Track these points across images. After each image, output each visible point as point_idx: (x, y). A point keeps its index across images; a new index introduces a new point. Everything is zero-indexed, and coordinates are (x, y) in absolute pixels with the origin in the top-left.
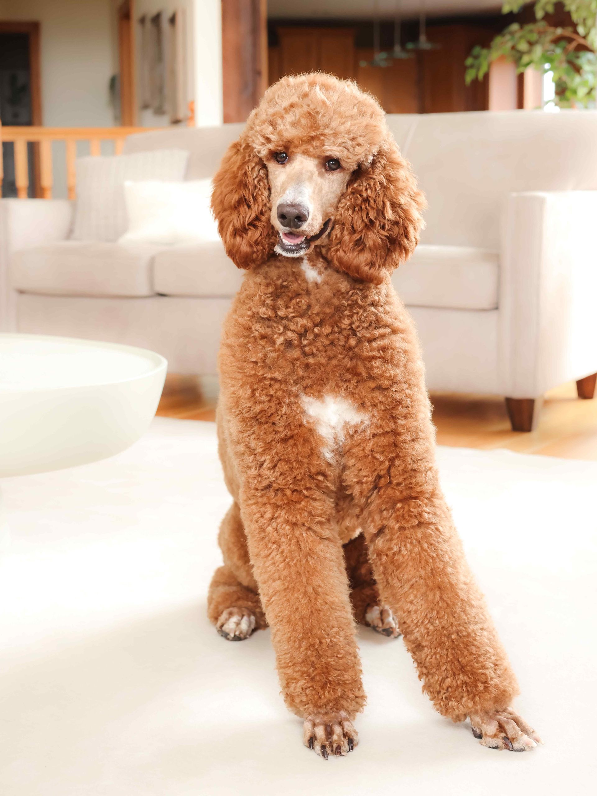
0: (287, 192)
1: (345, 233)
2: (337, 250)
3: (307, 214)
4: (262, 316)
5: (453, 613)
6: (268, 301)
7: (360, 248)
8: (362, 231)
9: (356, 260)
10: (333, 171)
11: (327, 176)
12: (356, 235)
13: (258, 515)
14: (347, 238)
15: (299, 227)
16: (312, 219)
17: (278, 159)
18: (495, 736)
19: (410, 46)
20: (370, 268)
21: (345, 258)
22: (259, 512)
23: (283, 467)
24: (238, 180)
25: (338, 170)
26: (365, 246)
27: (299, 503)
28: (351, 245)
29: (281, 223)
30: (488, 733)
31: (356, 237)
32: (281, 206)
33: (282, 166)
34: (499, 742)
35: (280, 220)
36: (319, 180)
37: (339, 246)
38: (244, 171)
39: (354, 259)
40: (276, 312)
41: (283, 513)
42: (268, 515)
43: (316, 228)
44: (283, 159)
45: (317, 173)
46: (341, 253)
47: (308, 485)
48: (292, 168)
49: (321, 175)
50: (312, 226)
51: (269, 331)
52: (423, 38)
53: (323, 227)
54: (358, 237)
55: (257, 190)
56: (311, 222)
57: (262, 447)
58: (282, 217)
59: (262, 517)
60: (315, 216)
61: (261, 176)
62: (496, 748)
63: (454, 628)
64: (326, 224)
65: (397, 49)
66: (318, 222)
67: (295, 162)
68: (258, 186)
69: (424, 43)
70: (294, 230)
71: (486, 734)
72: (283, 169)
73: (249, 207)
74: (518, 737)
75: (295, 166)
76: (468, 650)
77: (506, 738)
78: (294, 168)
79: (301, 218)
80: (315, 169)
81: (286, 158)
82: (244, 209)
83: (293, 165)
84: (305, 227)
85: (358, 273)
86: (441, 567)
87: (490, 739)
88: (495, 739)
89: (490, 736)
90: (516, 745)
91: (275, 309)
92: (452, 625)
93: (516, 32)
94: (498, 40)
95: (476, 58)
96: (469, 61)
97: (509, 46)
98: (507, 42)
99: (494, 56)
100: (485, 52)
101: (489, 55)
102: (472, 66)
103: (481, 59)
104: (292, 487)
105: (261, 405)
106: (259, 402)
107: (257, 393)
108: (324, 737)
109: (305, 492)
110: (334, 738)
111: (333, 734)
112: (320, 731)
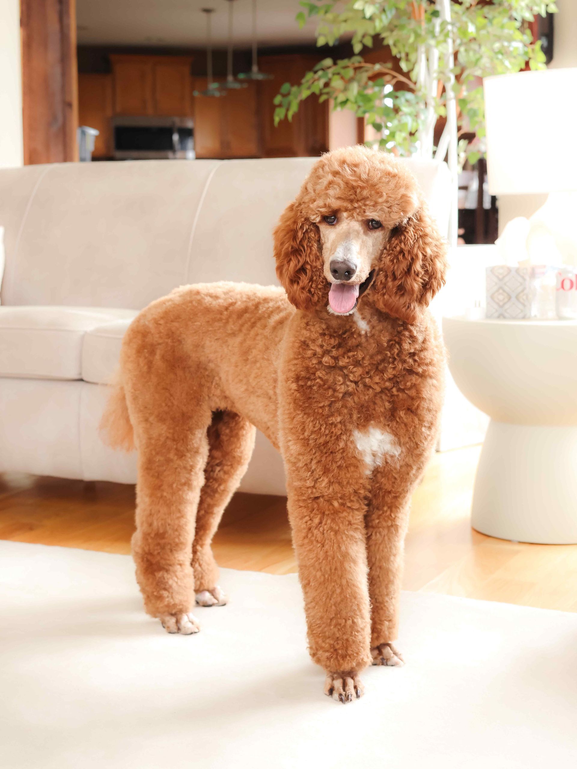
0: (338, 250)
1: (389, 280)
2: (383, 294)
3: (355, 268)
7: (402, 292)
8: (401, 278)
10: (376, 230)
11: (370, 234)
12: (397, 281)
14: (390, 284)
15: (349, 279)
16: (359, 271)
17: (328, 220)
19: (241, 76)
21: (390, 301)
25: (380, 229)
26: (405, 290)
28: (394, 290)
29: (334, 277)
31: (398, 283)
32: (333, 262)
33: (332, 226)
35: (332, 273)
36: (365, 238)
37: (385, 291)
39: (397, 301)
41: (329, 521)
44: (332, 221)
45: (362, 231)
46: (387, 296)
48: (340, 228)
49: (365, 233)
50: (360, 277)
52: (255, 68)
53: (368, 276)
56: (358, 274)
58: (335, 272)
60: (363, 268)
64: (371, 274)
65: (230, 78)
66: (365, 273)
67: (343, 223)
69: (256, 74)
70: (345, 281)
72: (333, 229)
75: (343, 227)
77: (383, 659)
78: (342, 229)
79: (350, 272)
80: (360, 228)
81: (335, 220)
84: (354, 278)
93: (329, 68)
94: (309, 76)
95: (285, 96)
96: (278, 100)
97: (321, 83)
98: (319, 79)
99: (305, 94)
100: (295, 89)
101: (300, 92)
102: (280, 106)
103: (291, 97)
104: (340, 501)
105: (324, 437)
106: (323, 435)
107: (323, 429)
108: (341, 688)
109: (349, 504)
110: (347, 688)
111: (347, 686)
112: (338, 684)
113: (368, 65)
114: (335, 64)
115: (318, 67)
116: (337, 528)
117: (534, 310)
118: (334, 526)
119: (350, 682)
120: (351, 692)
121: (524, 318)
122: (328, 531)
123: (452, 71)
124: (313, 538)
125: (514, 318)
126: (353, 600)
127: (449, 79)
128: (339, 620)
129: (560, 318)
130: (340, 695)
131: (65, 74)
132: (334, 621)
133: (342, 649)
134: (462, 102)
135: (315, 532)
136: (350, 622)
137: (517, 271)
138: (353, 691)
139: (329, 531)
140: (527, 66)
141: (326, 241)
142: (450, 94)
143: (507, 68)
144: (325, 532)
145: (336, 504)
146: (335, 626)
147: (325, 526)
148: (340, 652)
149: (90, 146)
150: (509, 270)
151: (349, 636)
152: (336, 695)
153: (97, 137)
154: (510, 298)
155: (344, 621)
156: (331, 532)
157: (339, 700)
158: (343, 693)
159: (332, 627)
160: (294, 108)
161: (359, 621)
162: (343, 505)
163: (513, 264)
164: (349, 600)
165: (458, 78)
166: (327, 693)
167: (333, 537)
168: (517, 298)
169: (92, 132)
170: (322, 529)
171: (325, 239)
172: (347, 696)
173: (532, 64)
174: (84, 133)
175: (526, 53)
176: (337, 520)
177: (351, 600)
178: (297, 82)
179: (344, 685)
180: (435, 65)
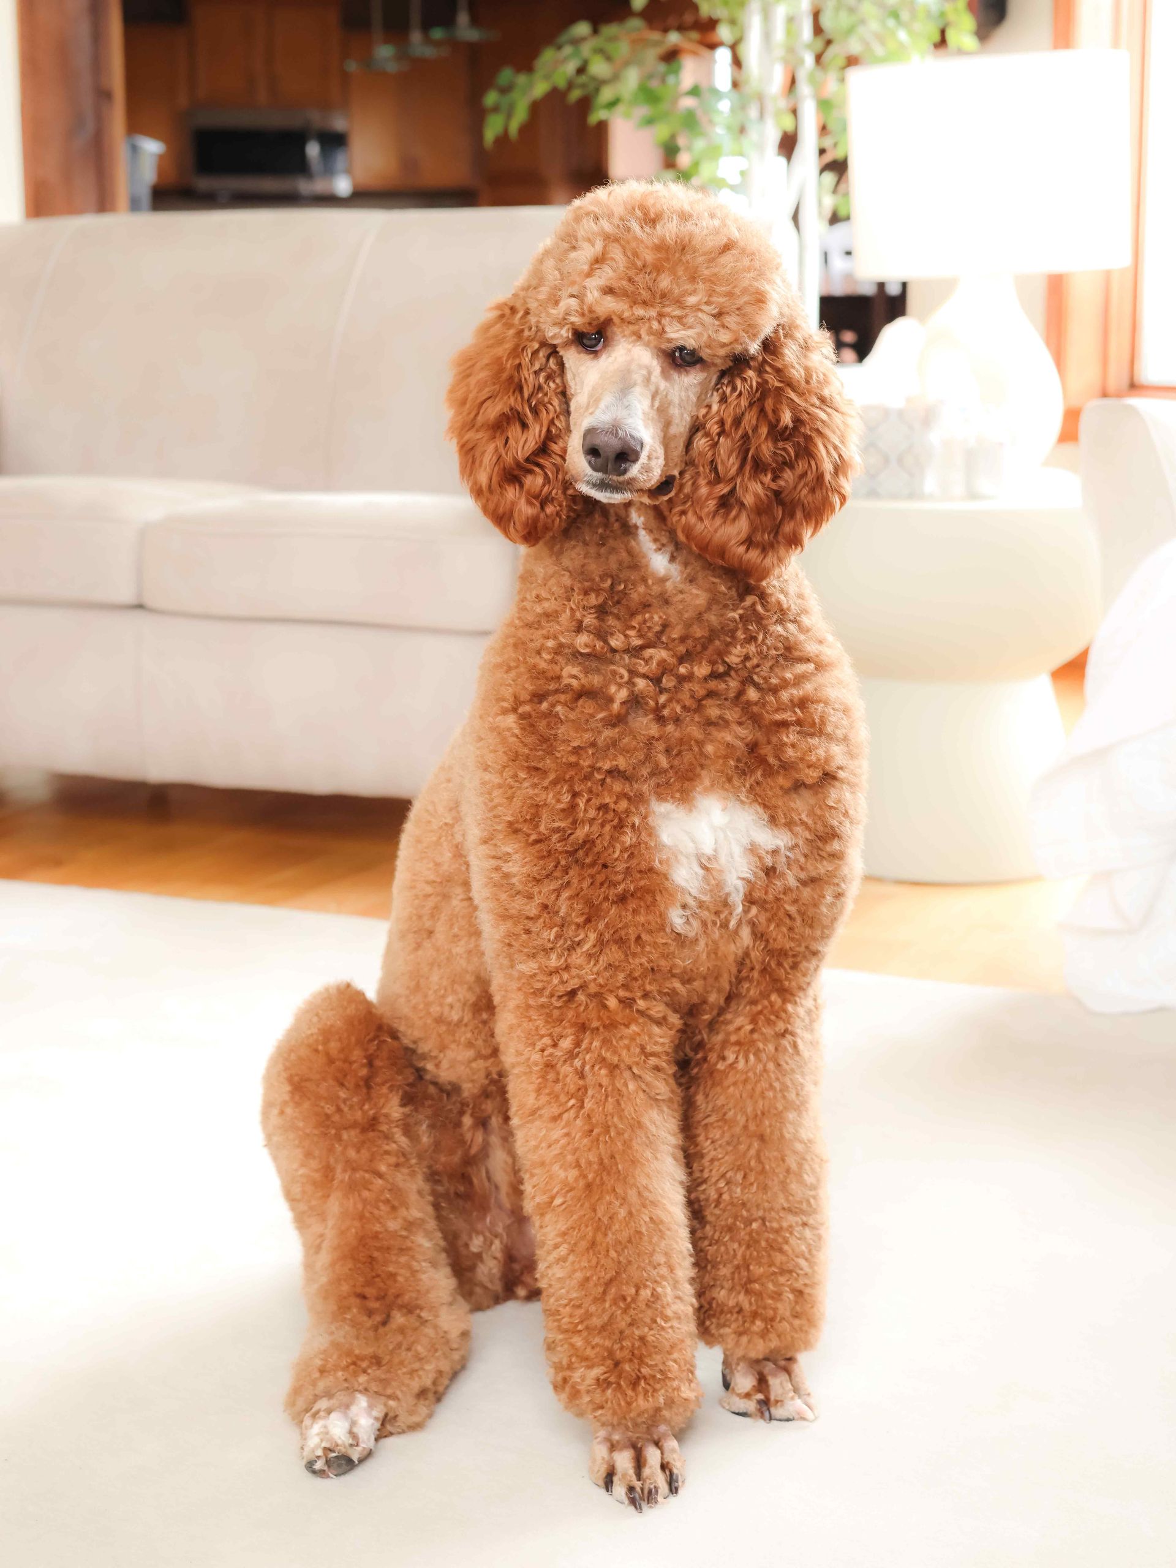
0: (603, 405)
2: (683, 513)
3: (638, 448)
4: (582, 651)
5: (765, 1188)
6: (589, 620)
7: (730, 510)
8: (734, 478)
9: (718, 535)
11: (677, 376)
12: (721, 486)
13: (547, 1041)
15: (625, 471)
16: (649, 458)
17: (585, 341)
18: (748, 1396)
19: (437, 34)
20: (747, 549)
21: (699, 527)
22: (550, 1035)
23: (613, 954)
24: (505, 375)
25: (698, 366)
26: (739, 507)
27: (627, 1026)
28: (712, 505)
29: (590, 463)
30: (736, 1388)
31: (723, 489)
32: (590, 432)
33: (592, 356)
34: (751, 1406)
35: (589, 457)
36: (663, 383)
38: (517, 362)
39: (716, 531)
40: (606, 642)
41: (596, 1044)
42: (566, 1044)
43: (655, 473)
44: (594, 342)
45: (658, 370)
46: (691, 518)
47: (648, 988)
48: (610, 360)
49: (666, 374)
50: (647, 470)
51: (596, 680)
52: (463, 19)
54: (726, 490)
55: (540, 395)
56: (646, 461)
57: (582, 914)
58: (593, 452)
59: (555, 1045)
60: (654, 451)
61: (550, 368)
62: (743, 1414)
63: (761, 1213)
65: (416, 37)
67: (616, 349)
68: (546, 386)
69: (465, 29)
70: (615, 477)
71: (733, 1389)
72: (595, 362)
73: (524, 426)
74: (786, 1401)
75: (616, 358)
76: (769, 1256)
77: (764, 1401)
78: (614, 362)
79: (625, 455)
80: (655, 364)
81: (600, 341)
82: (514, 431)
83: (614, 355)
84: (634, 470)
85: (723, 558)
86: (780, 1107)
87: (738, 1399)
88: (745, 1400)
89: (739, 1395)
90: (777, 1412)
91: (602, 635)
92: (758, 1206)
93: (583, 39)
94: (548, 56)
95: (505, 90)
96: (491, 98)
97: (571, 67)
98: (565, 60)
99: (540, 89)
100: (522, 79)
101: (531, 86)
102: (496, 109)
103: (515, 95)
104: (622, 993)
105: (587, 828)
106: (583, 822)
107: (581, 803)
108: (631, 1472)
109: (641, 1004)
110: (646, 1472)
111: (645, 1465)
112: (624, 1461)
113: (655, 36)
114: (595, 31)
115: (564, 38)
116: (615, 1059)
117: (930, 484)
118: (608, 1055)
119: (653, 1456)
120: (655, 1482)
121: (912, 496)
122: (593, 1066)
123: (809, 46)
124: (558, 1087)
125: (894, 496)
126: (655, 1239)
127: (801, 61)
128: (624, 1288)
129: (972, 495)
130: (631, 1489)
131: (98, 36)
132: (613, 1290)
133: (631, 1360)
134: (824, 104)
135: (566, 1069)
136: (645, 1293)
137: (900, 413)
138: (661, 1480)
139: (597, 1068)
140: (942, 42)
141: (578, 391)
142: (804, 89)
143: (902, 46)
144: (587, 1068)
145: (612, 1002)
146: (615, 1302)
147: (588, 1057)
148: (627, 1367)
149: (149, 175)
150: (886, 413)
151: (646, 1329)
152: (619, 1490)
153: (161, 157)
154: (886, 460)
155: (633, 1291)
156: (600, 1069)
157: (627, 1501)
158: (638, 1485)
159: (607, 1305)
160: (521, 115)
161: (667, 1291)
162: (627, 1003)
163: (896, 402)
164: (646, 1238)
165: (818, 58)
166: (601, 1483)
167: (605, 1081)
168: (900, 460)
169: (152, 147)
170: (580, 1063)
171: (576, 385)
172: (646, 1491)
173: (951, 36)
174: (135, 149)
175: (942, 14)
176: (614, 1043)
177: (650, 1238)
178: (526, 65)
179: (639, 1463)
180: (779, 34)
